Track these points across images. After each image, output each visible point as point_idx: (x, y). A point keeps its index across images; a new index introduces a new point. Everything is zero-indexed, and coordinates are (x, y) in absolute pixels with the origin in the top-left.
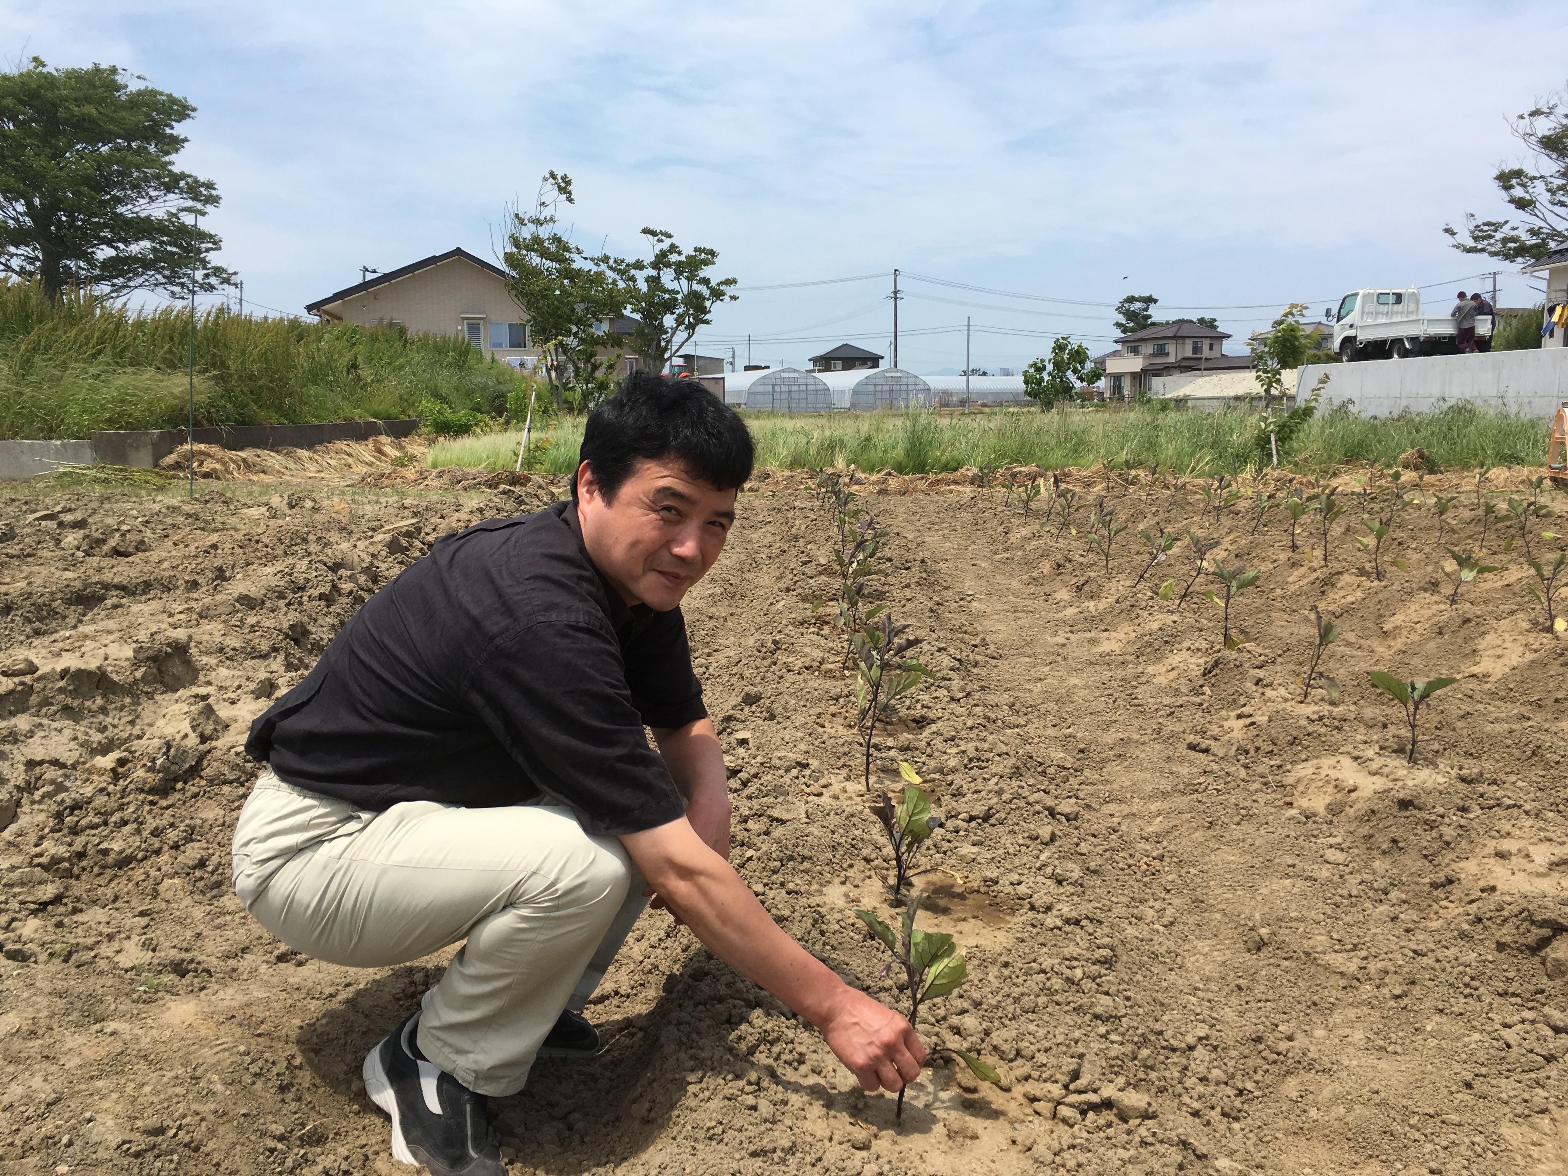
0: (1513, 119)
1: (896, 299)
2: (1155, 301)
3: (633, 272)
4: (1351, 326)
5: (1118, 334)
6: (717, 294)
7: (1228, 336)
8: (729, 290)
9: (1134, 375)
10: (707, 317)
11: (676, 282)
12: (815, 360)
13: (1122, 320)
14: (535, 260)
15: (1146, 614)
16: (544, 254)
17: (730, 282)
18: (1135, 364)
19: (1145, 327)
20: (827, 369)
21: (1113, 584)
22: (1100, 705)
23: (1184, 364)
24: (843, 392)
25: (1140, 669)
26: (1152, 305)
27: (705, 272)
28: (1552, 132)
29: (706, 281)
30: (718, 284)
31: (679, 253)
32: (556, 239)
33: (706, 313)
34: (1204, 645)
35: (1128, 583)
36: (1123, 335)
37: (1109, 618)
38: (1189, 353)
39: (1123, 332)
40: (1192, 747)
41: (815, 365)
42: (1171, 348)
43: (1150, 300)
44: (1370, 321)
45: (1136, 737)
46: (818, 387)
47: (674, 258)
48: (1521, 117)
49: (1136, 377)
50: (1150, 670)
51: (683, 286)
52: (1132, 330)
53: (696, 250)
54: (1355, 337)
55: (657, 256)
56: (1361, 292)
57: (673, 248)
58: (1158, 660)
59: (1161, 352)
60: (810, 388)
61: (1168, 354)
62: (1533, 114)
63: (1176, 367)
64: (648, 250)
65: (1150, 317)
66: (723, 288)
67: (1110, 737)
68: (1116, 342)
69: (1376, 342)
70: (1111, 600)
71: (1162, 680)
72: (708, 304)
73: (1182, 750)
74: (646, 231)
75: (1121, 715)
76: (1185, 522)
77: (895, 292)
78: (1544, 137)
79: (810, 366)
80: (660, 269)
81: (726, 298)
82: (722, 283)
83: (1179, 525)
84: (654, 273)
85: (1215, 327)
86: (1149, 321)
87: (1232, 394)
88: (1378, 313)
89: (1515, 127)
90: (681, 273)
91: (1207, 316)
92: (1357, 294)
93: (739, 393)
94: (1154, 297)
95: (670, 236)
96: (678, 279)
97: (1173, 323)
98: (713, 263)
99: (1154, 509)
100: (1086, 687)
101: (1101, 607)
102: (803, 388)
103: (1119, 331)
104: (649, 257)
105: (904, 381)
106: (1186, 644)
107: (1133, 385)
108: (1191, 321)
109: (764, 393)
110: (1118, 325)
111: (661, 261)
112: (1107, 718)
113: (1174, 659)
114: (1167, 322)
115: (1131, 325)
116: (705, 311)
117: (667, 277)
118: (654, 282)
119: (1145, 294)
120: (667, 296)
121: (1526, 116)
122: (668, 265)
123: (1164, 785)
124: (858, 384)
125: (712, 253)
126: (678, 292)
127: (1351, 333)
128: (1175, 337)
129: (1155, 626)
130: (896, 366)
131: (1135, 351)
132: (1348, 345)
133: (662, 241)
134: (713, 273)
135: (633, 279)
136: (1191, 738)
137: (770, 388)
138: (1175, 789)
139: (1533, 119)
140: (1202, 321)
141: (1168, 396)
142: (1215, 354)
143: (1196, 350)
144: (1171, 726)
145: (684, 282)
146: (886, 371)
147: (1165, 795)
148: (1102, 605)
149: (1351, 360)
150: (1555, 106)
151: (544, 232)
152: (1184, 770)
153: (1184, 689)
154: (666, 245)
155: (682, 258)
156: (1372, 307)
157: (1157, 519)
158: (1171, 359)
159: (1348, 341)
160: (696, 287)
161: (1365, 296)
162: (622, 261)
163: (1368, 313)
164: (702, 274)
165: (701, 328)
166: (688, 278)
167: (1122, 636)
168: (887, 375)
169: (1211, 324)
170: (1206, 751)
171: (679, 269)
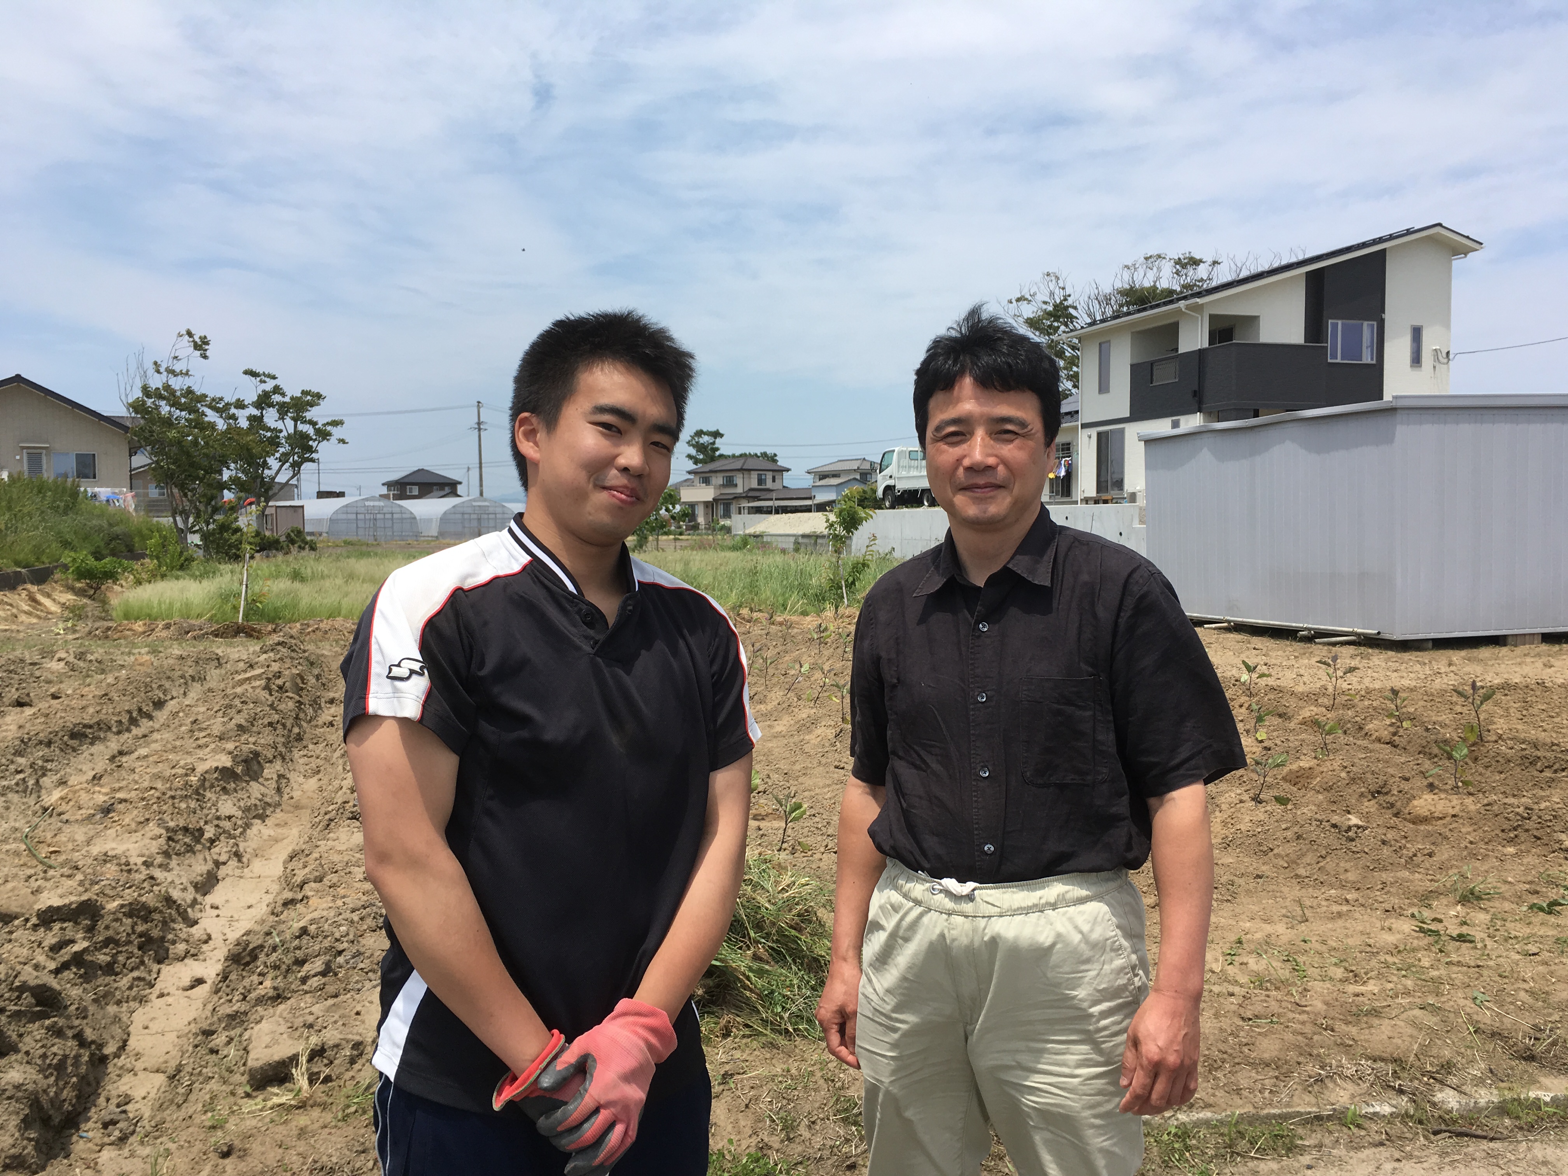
0: (1005, 302)
1: (480, 429)
2: (721, 436)
3: (233, 410)
4: (891, 477)
5: (691, 466)
6: (323, 435)
7: (788, 470)
8: (334, 430)
9: (707, 504)
10: (314, 455)
11: (280, 422)
12: (389, 485)
13: (693, 452)
14: (165, 409)
15: (797, 710)
16: (175, 404)
17: (336, 423)
18: (707, 494)
19: (713, 459)
20: (403, 496)
21: (772, 694)
22: (787, 754)
23: (751, 494)
24: (429, 521)
25: (802, 737)
26: (718, 440)
27: (312, 414)
28: (1034, 315)
29: (313, 423)
30: (324, 425)
31: (283, 395)
32: (189, 392)
33: (312, 452)
34: (833, 723)
35: (782, 693)
36: (695, 467)
37: (776, 714)
38: (754, 484)
39: (696, 463)
40: (836, 767)
41: (389, 490)
42: (739, 479)
43: (717, 434)
44: (904, 473)
45: (810, 765)
46: (404, 516)
47: (277, 398)
48: (1010, 302)
49: (709, 506)
50: (807, 737)
51: (288, 426)
52: (701, 461)
53: (303, 392)
54: (894, 486)
55: (259, 396)
56: (897, 449)
57: (277, 390)
58: (810, 732)
59: (730, 482)
60: (395, 516)
61: (736, 485)
62: (1018, 300)
63: (744, 497)
64: (250, 391)
65: (717, 449)
66: (329, 428)
67: (798, 767)
68: (690, 472)
69: (910, 491)
70: (776, 703)
71: (815, 742)
72: (314, 444)
73: (832, 768)
74: (246, 372)
75: (800, 758)
76: (797, 652)
77: (479, 424)
78: (1028, 319)
79: (384, 490)
80: (263, 409)
81: (333, 440)
82: (328, 424)
83: (794, 654)
84: (256, 412)
85: (775, 461)
86: (717, 453)
87: (801, 533)
88: (910, 467)
89: (1006, 308)
90: (286, 413)
91: (770, 451)
92: (894, 451)
93: (320, 521)
94: (721, 432)
95: (274, 378)
96: (283, 419)
97: (741, 455)
98: (318, 404)
99: (774, 643)
100: (777, 747)
101: (769, 708)
102: (388, 516)
103: (691, 462)
104: (250, 397)
105: (491, 510)
106: (823, 723)
107: (706, 514)
108: (756, 455)
109: (348, 521)
110: (690, 457)
111: (264, 401)
112: (793, 760)
113: (819, 731)
114: (734, 456)
115: (701, 457)
116: (310, 450)
117: (271, 417)
118: (257, 421)
119: (712, 429)
120: (269, 434)
121: (1014, 301)
122: (271, 405)
123: (828, 782)
124: (445, 513)
125: (319, 396)
126: (281, 431)
127: (891, 482)
128: (741, 470)
129: (804, 716)
130: (481, 494)
131: (706, 481)
132: (889, 492)
133: (265, 382)
134: (318, 414)
135: (234, 418)
136: (836, 763)
137: (354, 516)
138: (833, 783)
139: (1019, 304)
140: (764, 455)
141: (747, 532)
142: (777, 485)
143: (761, 481)
144: (824, 760)
145: (289, 424)
146: (474, 500)
147: (829, 786)
148: (770, 707)
149: (892, 507)
150: (1034, 294)
151: (177, 384)
152: (836, 776)
153: (827, 745)
154: (269, 386)
155: (287, 399)
156: (905, 461)
157: (777, 650)
158: (739, 490)
159: (889, 489)
160: (302, 427)
161: (900, 453)
162: (221, 399)
163: (903, 467)
164: (308, 415)
165: (306, 466)
166: (293, 419)
167: (785, 722)
168: (475, 504)
169: (773, 459)
170: (843, 768)
171: (283, 410)
